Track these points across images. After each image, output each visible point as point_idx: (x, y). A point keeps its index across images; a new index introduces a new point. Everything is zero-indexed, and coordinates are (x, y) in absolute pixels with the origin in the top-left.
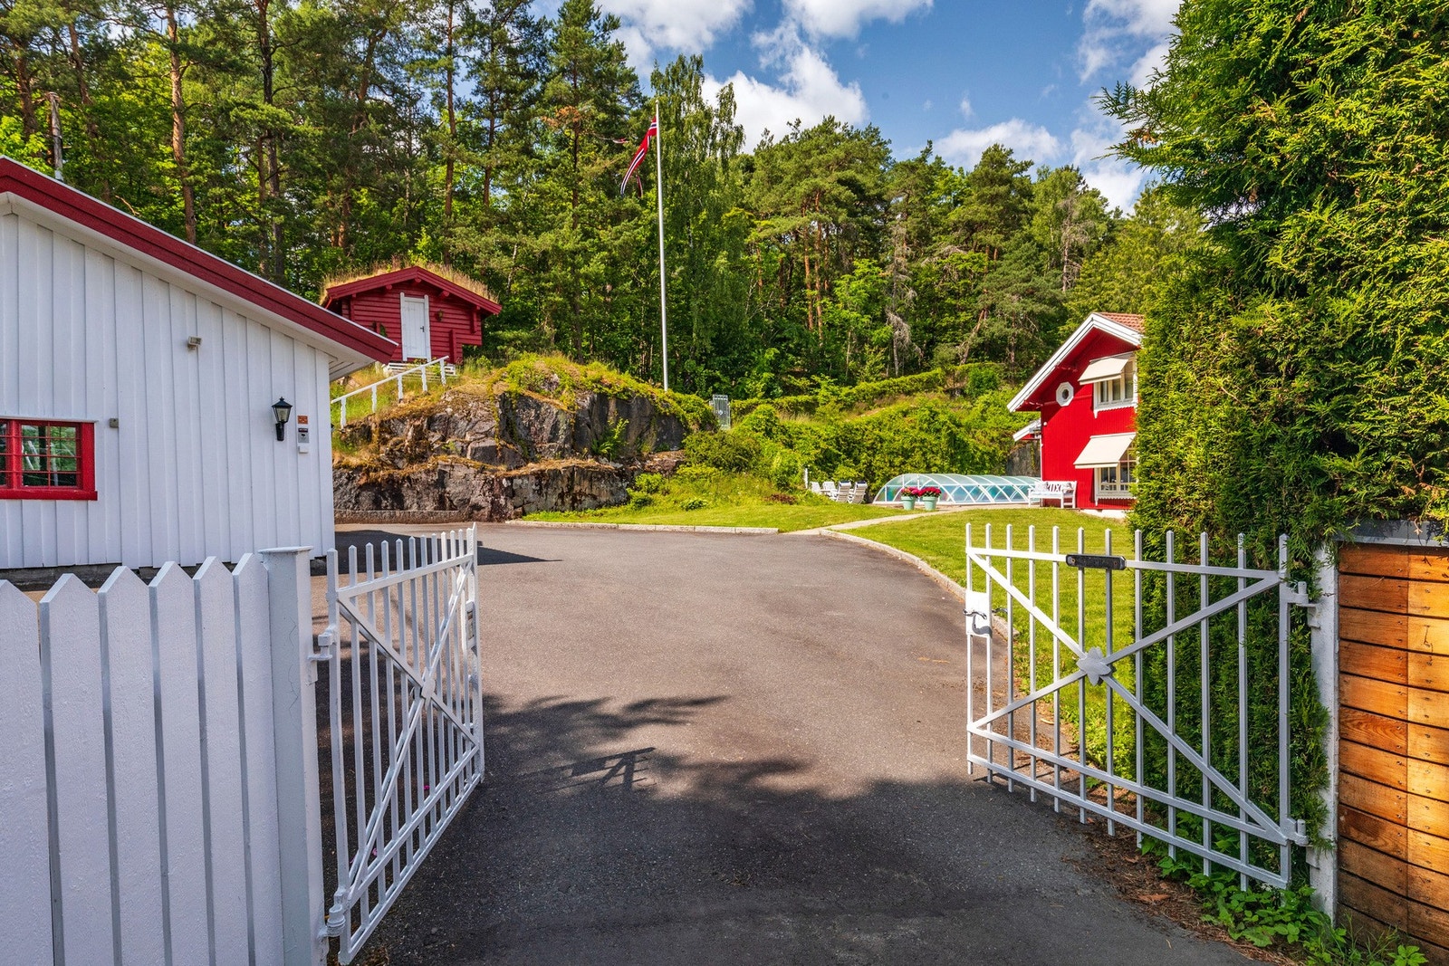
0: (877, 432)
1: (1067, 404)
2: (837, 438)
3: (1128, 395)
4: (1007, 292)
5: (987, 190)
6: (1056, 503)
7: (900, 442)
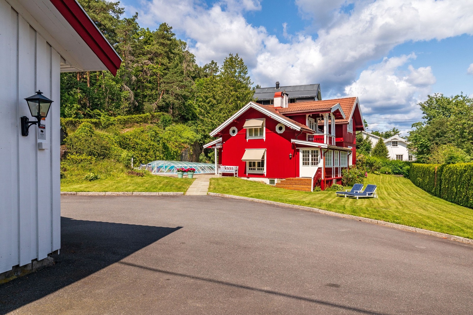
0: (135, 140)
1: (235, 135)
2: (120, 142)
3: (261, 134)
4: (174, 85)
5: (162, 41)
6: (231, 175)
7: (145, 146)
